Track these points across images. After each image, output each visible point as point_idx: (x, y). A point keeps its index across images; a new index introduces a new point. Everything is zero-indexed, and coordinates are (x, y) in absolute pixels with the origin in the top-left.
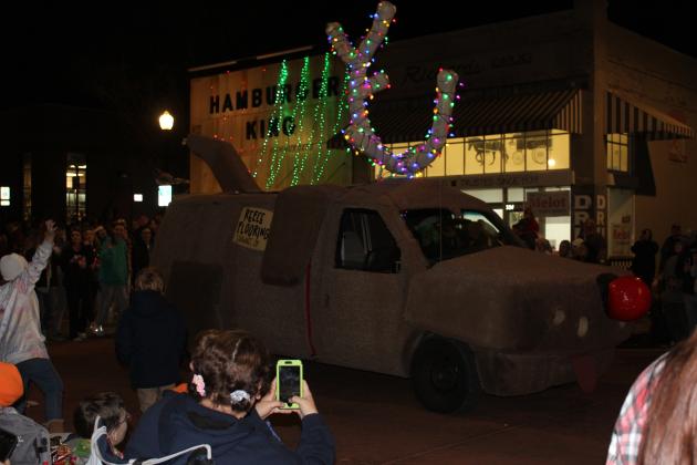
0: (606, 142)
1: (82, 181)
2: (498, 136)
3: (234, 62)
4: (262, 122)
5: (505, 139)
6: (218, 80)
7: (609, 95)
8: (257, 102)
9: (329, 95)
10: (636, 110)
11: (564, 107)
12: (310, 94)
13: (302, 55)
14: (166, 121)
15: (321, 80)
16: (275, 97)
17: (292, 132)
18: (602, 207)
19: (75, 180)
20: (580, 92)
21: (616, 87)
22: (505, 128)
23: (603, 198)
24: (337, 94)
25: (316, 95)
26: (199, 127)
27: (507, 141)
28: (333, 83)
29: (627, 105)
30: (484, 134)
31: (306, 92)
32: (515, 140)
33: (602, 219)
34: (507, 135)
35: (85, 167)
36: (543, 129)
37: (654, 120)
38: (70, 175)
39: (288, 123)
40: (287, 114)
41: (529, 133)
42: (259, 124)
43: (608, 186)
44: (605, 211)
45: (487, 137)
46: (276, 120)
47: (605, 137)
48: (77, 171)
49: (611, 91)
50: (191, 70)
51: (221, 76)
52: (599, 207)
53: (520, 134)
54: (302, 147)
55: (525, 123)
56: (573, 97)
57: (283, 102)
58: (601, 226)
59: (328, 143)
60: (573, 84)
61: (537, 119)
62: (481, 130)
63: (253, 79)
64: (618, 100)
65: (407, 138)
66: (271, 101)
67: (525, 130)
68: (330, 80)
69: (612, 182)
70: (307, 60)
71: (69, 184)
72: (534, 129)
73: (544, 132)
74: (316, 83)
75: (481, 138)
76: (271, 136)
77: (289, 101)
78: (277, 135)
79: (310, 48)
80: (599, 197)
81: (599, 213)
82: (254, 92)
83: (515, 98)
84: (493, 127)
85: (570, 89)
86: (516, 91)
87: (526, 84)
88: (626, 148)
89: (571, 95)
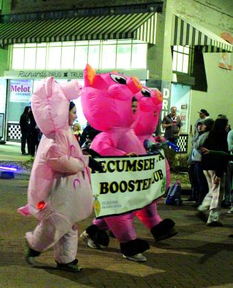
0: (172, 51)
2: (98, 42)
5: (103, 44)
7: (177, 18)
10: (194, 29)
11: (143, 24)
18: (167, 97)
20: (156, 14)
21: (182, 13)
23: (168, 90)
27: (106, 47)
29: (188, 25)
33: (166, 105)
36: (126, 37)
37: (206, 37)
43: (172, 82)
44: (169, 100)
47: (172, 47)
49: (178, 15)
52: (164, 97)
56: (150, 17)
58: (165, 110)
60: (152, 8)
61: (123, 31)
64: (182, 22)
69: (175, 80)
73: (129, 41)
75: (87, 42)
80: (165, 90)
81: (164, 101)
83: (111, 16)
84: (92, 35)
85: (150, 11)
86: (112, 11)
87: (120, 6)
88: (188, 56)
89: (149, 16)
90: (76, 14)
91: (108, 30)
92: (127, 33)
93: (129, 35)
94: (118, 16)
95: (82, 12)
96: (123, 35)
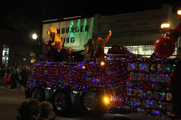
1: (8, 53)
2: (137, 46)
3: (57, 20)
4: (64, 38)
5: (139, 47)
6: (51, 25)
8: (63, 32)
9: (85, 31)
12: (80, 31)
13: (78, 19)
14: (35, 36)
15: (83, 27)
16: (69, 31)
17: (73, 42)
19: (5, 53)
20: (163, 34)
22: (139, 44)
24: (88, 31)
25: (81, 31)
26: (45, 39)
27: (140, 48)
28: (87, 27)
30: (133, 46)
31: (78, 30)
32: (142, 48)
34: (140, 46)
35: (9, 49)
36: (151, 45)
38: (4, 52)
39: (72, 39)
40: (72, 36)
41: (146, 46)
42: (63, 39)
45: (133, 47)
46: (69, 38)
48: (6, 50)
50: (43, 21)
51: (52, 24)
53: (144, 46)
54: (76, 47)
55: (145, 43)
57: (71, 33)
59: (84, 46)
61: (149, 42)
62: (132, 44)
63: (62, 25)
65: (109, 45)
66: (67, 32)
67: (145, 45)
68: (86, 27)
70: (79, 20)
71: (4, 54)
72: (148, 45)
73: (151, 46)
74: (82, 27)
75: (132, 47)
76: (67, 43)
77: (73, 32)
78: (69, 43)
79: (80, 16)
82: (62, 29)
83: (142, 35)
84: (135, 43)
85: (160, 33)
86: (143, 33)
87: (146, 31)
88: (176, 52)
89: (160, 35)
90: (127, 34)
91: (145, 41)
92: (151, 43)
93: (152, 43)
94: (148, 35)
95: (130, 33)
96: (149, 43)
